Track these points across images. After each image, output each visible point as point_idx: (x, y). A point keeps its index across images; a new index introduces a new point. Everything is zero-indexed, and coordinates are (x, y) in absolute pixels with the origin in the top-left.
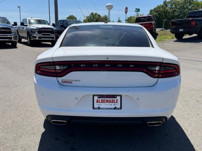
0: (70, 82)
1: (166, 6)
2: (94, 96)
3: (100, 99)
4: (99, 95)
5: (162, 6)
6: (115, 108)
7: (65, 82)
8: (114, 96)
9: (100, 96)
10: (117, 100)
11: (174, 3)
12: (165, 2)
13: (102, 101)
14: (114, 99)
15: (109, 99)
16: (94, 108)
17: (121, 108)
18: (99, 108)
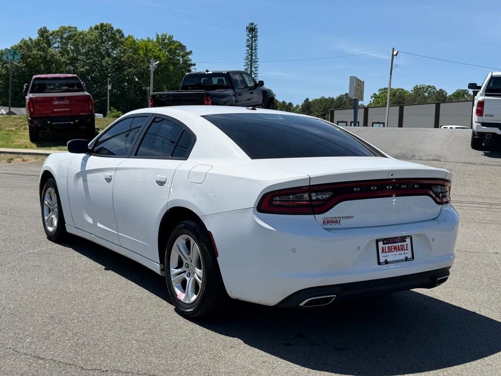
0: (337, 222)
1: (49, 45)
2: (377, 241)
3: (387, 246)
4: (385, 239)
5: (37, 44)
6: (406, 259)
7: (328, 222)
8: (403, 239)
9: (386, 241)
10: (407, 245)
11: (69, 38)
12: (43, 32)
13: (390, 250)
14: (402, 243)
15: (397, 244)
16: (379, 263)
17: (413, 257)
18: (386, 262)
